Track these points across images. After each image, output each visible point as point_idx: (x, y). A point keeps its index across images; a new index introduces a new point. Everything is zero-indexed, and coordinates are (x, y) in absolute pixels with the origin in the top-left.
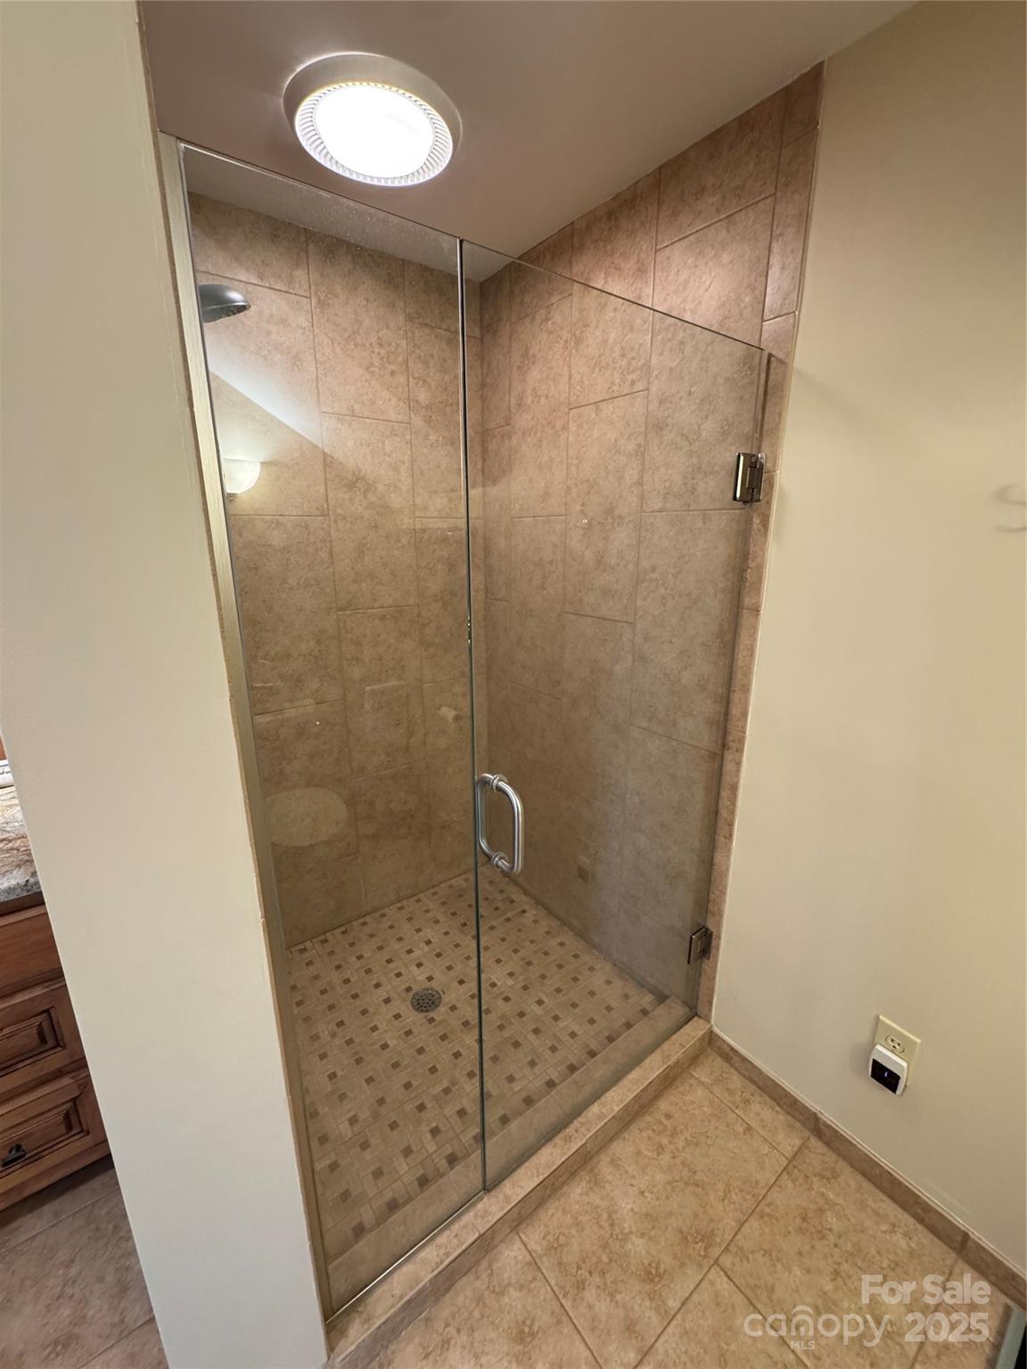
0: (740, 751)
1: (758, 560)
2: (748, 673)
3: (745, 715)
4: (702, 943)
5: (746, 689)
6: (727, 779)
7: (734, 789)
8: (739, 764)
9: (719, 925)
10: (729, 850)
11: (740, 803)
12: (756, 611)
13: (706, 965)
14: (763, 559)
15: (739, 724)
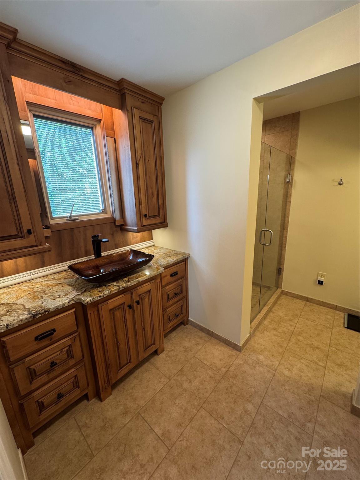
0: (287, 229)
1: (290, 192)
2: (289, 214)
3: (288, 222)
4: (280, 272)
5: (288, 217)
6: (284, 235)
7: (286, 237)
8: (287, 232)
9: (283, 267)
10: (285, 250)
11: (287, 240)
12: (290, 202)
13: (281, 276)
14: (291, 192)
15: (287, 224)
